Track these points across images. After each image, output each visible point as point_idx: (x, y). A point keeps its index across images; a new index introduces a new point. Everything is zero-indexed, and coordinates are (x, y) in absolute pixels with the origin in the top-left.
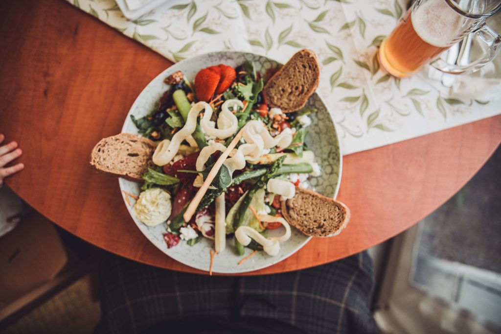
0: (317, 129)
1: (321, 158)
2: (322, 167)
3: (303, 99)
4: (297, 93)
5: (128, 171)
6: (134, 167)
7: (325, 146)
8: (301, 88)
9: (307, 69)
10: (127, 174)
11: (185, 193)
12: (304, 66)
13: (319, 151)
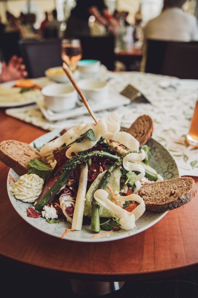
0: (157, 158)
1: (163, 172)
2: (164, 176)
3: (144, 137)
4: (140, 135)
5: (20, 160)
6: (25, 161)
7: (164, 165)
8: (142, 132)
9: (145, 122)
10: (18, 161)
11: (56, 181)
12: (143, 121)
13: (160, 169)
